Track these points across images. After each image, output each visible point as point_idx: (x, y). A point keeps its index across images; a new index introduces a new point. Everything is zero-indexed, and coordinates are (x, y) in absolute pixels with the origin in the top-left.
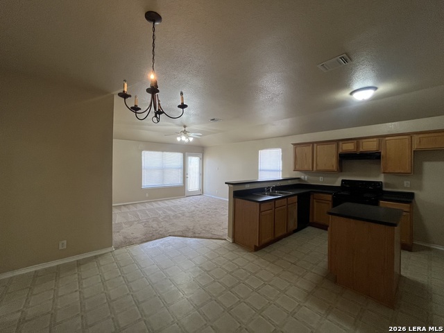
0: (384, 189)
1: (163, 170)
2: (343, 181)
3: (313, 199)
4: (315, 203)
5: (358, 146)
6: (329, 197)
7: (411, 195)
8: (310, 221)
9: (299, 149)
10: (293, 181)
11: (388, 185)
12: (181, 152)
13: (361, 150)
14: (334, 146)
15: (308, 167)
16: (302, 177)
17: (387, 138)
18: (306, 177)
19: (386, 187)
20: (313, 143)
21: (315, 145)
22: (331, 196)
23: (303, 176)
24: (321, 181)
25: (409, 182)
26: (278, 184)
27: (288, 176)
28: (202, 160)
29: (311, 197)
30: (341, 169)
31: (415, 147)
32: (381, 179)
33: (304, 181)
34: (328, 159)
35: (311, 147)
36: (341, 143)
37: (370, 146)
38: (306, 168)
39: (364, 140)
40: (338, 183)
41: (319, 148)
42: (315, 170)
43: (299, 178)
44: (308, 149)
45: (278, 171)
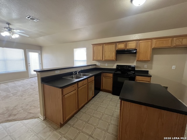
0: (136, 69)
1: (5, 61)
2: (117, 65)
3: (103, 76)
4: (104, 78)
5: (126, 46)
6: (111, 75)
7: (147, 72)
8: (101, 88)
9: (95, 47)
10: (92, 66)
11: (137, 67)
12: (23, 49)
13: (128, 48)
14: (114, 46)
15: (100, 58)
16: (97, 64)
17: (140, 41)
18: (99, 64)
19: (137, 68)
20: (103, 44)
21: (104, 45)
24: (106, 66)
25: (147, 65)
26: (83, 69)
27: (89, 64)
28: (41, 55)
30: (117, 59)
31: (153, 46)
32: (133, 64)
33: (98, 66)
34: (110, 53)
35: (102, 46)
36: (117, 44)
37: (131, 46)
39: (129, 42)
40: (115, 67)
41: (106, 47)
42: (104, 60)
43: (95, 65)
44: (100, 48)
45: (84, 61)
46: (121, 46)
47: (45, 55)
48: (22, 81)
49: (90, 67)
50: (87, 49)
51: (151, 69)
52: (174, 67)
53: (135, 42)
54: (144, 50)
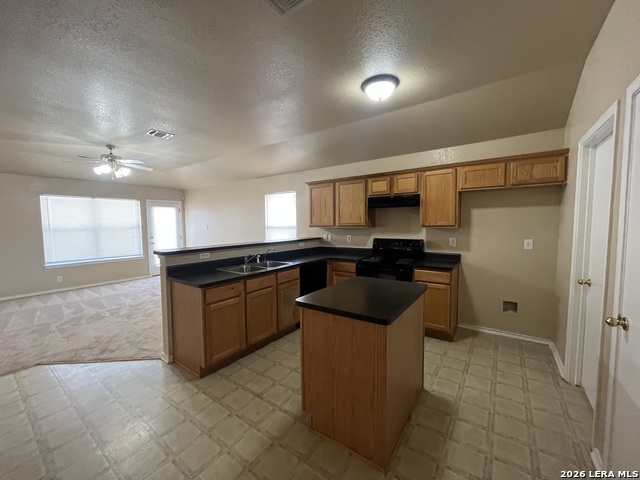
0: (427, 251)
1: (96, 231)
2: (375, 240)
3: (333, 270)
4: (335, 277)
5: (391, 185)
6: (352, 267)
7: (456, 259)
9: (315, 191)
10: (309, 243)
11: (430, 244)
12: (138, 199)
13: (396, 191)
14: (361, 186)
15: (328, 219)
16: (324, 237)
17: (427, 173)
18: (330, 236)
19: (429, 248)
20: (334, 182)
21: (337, 184)
22: (354, 265)
23: (325, 235)
24: (348, 241)
25: (455, 239)
27: (304, 236)
28: (182, 212)
29: (329, 268)
31: (460, 187)
32: (422, 235)
33: (328, 242)
34: (353, 208)
35: (331, 189)
36: (370, 181)
37: (406, 185)
38: (326, 221)
39: (399, 177)
40: (369, 244)
41: (343, 189)
42: (337, 224)
43: (320, 238)
44: (328, 191)
45: (291, 228)
46: (380, 188)
47: (193, 213)
48: (131, 283)
49: (302, 246)
51: (468, 248)
52: (528, 244)
53: (413, 175)
54: (438, 196)
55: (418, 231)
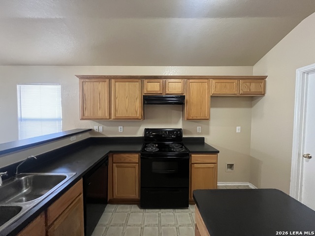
2: (146, 130)
3: (113, 163)
4: (116, 169)
5: (164, 87)
6: (136, 158)
8: (109, 197)
9: (88, 86)
10: (80, 135)
13: (167, 92)
14: (137, 85)
15: (102, 112)
16: (95, 128)
17: (191, 81)
18: (101, 128)
19: (185, 134)
20: (110, 78)
21: (113, 81)
22: (137, 156)
23: (98, 128)
24: (120, 131)
25: (201, 128)
27: (72, 128)
29: (110, 159)
30: (144, 117)
31: (213, 92)
33: (98, 133)
34: (130, 102)
35: (106, 84)
37: (174, 88)
38: (100, 114)
39: (170, 80)
40: (140, 133)
41: (118, 86)
42: (113, 117)
43: (90, 130)
44: (102, 87)
46: (153, 88)
49: (74, 140)
50: (63, 89)
51: (208, 133)
52: (238, 129)
53: (180, 80)
55: (177, 123)
